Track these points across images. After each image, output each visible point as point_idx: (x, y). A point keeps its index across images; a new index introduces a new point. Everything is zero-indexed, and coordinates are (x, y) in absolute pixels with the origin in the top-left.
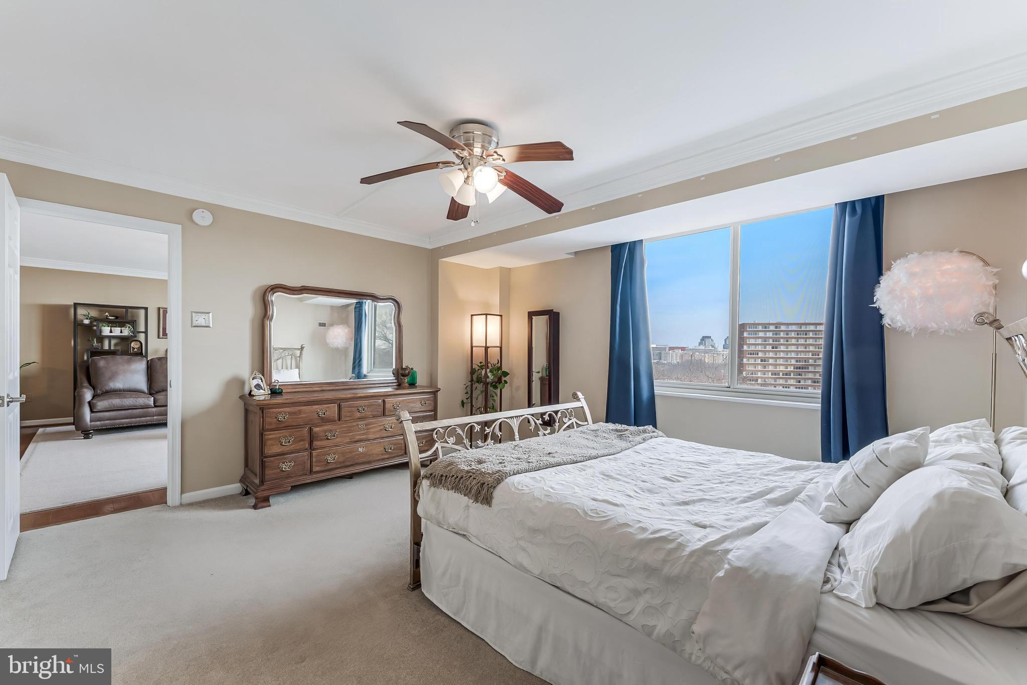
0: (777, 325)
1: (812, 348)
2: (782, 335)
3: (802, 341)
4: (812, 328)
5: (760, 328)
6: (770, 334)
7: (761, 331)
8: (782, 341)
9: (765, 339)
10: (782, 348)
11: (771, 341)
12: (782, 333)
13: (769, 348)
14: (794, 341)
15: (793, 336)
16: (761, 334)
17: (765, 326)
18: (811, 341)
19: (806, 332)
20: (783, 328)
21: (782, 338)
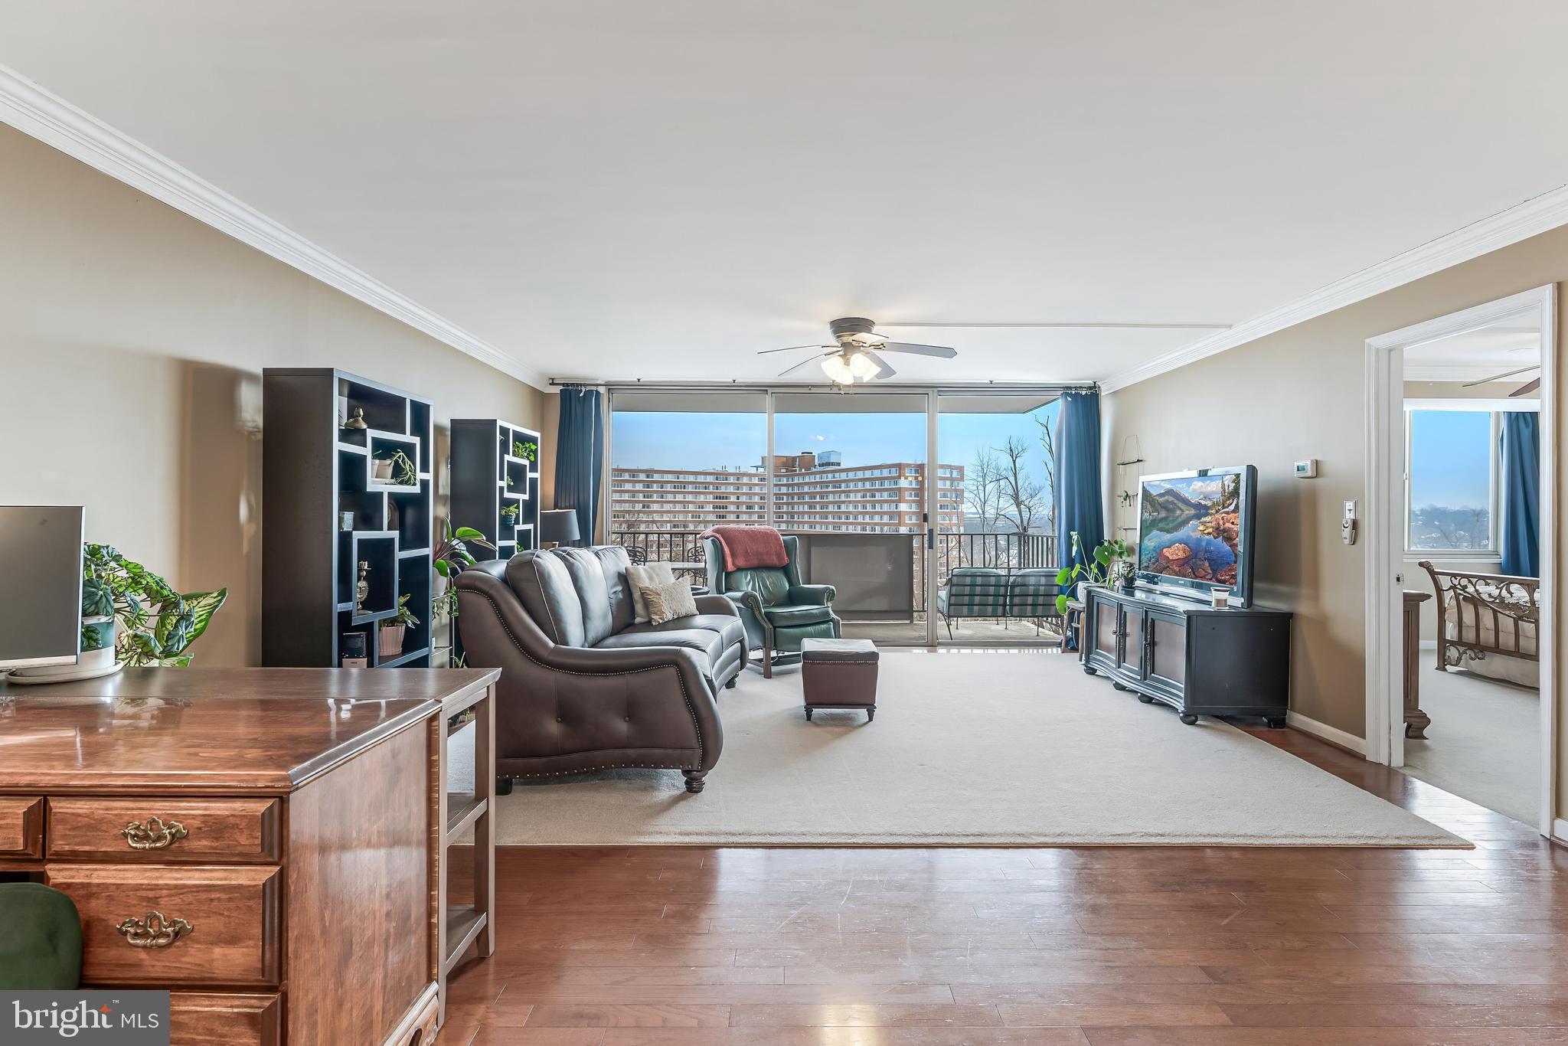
0: (649, 473)
1: (691, 507)
2: (655, 487)
3: (680, 498)
4: (691, 478)
5: (626, 476)
6: (639, 487)
7: (625, 481)
8: (655, 497)
9: (634, 493)
10: (655, 507)
11: (641, 497)
12: (655, 485)
13: (639, 507)
14: (670, 497)
15: (669, 489)
16: (628, 486)
17: (634, 473)
18: (690, 498)
19: (684, 484)
21: (656, 492)
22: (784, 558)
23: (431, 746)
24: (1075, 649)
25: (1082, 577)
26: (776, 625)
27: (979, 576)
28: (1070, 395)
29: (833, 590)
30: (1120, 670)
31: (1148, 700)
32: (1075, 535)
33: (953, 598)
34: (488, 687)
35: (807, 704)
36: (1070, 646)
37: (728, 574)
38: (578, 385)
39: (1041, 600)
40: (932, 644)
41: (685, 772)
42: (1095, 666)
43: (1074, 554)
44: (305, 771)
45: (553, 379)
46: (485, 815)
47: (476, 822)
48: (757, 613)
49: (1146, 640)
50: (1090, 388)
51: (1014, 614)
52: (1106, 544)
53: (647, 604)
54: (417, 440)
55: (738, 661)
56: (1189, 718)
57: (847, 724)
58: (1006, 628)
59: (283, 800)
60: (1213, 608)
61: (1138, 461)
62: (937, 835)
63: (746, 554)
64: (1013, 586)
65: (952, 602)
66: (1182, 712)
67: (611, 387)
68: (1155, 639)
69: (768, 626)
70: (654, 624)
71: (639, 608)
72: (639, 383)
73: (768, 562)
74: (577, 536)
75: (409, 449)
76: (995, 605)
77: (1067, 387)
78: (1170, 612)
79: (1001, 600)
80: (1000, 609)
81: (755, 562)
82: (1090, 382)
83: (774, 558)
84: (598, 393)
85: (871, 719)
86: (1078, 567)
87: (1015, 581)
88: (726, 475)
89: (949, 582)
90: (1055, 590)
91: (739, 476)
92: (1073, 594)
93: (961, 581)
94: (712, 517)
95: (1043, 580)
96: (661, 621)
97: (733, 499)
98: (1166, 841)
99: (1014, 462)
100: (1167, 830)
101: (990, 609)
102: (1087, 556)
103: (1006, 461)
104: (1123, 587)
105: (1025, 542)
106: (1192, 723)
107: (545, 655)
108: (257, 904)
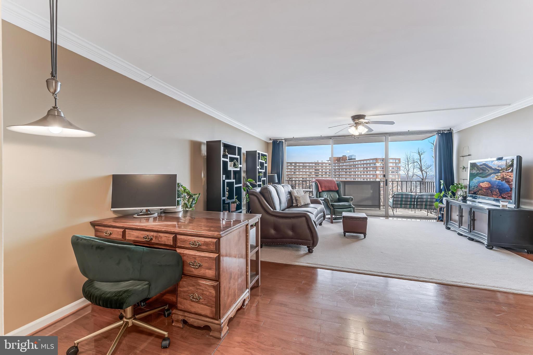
0: (296, 163)
1: (308, 173)
3: (304, 170)
4: (308, 164)
6: (293, 167)
7: (289, 166)
9: (291, 169)
10: (297, 173)
11: (293, 170)
12: (297, 167)
13: (293, 173)
14: (301, 170)
15: (301, 168)
16: (290, 167)
17: (291, 163)
18: (307, 170)
19: (306, 166)
20: (298, 164)
21: (297, 169)
22: (337, 188)
23: (247, 232)
24: (442, 221)
25: (446, 196)
26: (334, 208)
27: (404, 195)
28: (440, 133)
29: (352, 198)
30: (460, 228)
31: (472, 240)
32: (442, 182)
33: (394, 202)
34: (259, 219)
35: (344, 232)
36: (440, 219)
37: (320, 193)
38: (277, 140)
39: (428, 203)
40: (387, 216)
41: (308, 247)
42: (450, 227)
43: (442, 188)
44: (223, 233)
45: (270, 139)
46: (258, 251)
47: (256, 252)
48: (328, 204)
49: (471, 218)
50: (449, 130)
51: (418, 208)
52: (455, 185)
53: (296, 200)
54: (239, 157)
55: (323, 218)
56: (490, 247)
57: (358, 239)
58: (415, 213)
59: (219, 239)
60: (501, 208)
61: (469, 155)
62: (386, 273)
63: (325, 187)
64: (417, 198)
65: (394, 203)
66: (486, 245)
67: (286, 140)
68: (475, 218)
69: (332, 208)
70: (298, 206)
71: (294, 201)
72: (293, 138)
73: (332, 189)
74: (277, 181)
75: (237, 159)
76: (410, 205)
77: (439, 131)
78: (481, 209)
79: (413, 203)
80: (412, 206)
81: (328, 189)
82: (449, 128)
83: (334, 188)
84: (282, 142)
85: (365, 238)
86: (443, 192)
87: (418, 197)
88: (318, 163)
89: (393, 197)
90: (434, 200)
91: (322, 163)
92: (441, 202)
93: (398, 196)
94: (314, 176)
95: (429, 197)
96: (300, 205)
97: (321, 170)
98: (475, 286)
99: (420, 156)
100: (475, 283)
101: (408, 206)
102: (447, 188)
103: (417, 157)
104: (462, 199)
105: (422, 184)
106: (491, 249)
107: (270, 212)
108: (214, 262)
